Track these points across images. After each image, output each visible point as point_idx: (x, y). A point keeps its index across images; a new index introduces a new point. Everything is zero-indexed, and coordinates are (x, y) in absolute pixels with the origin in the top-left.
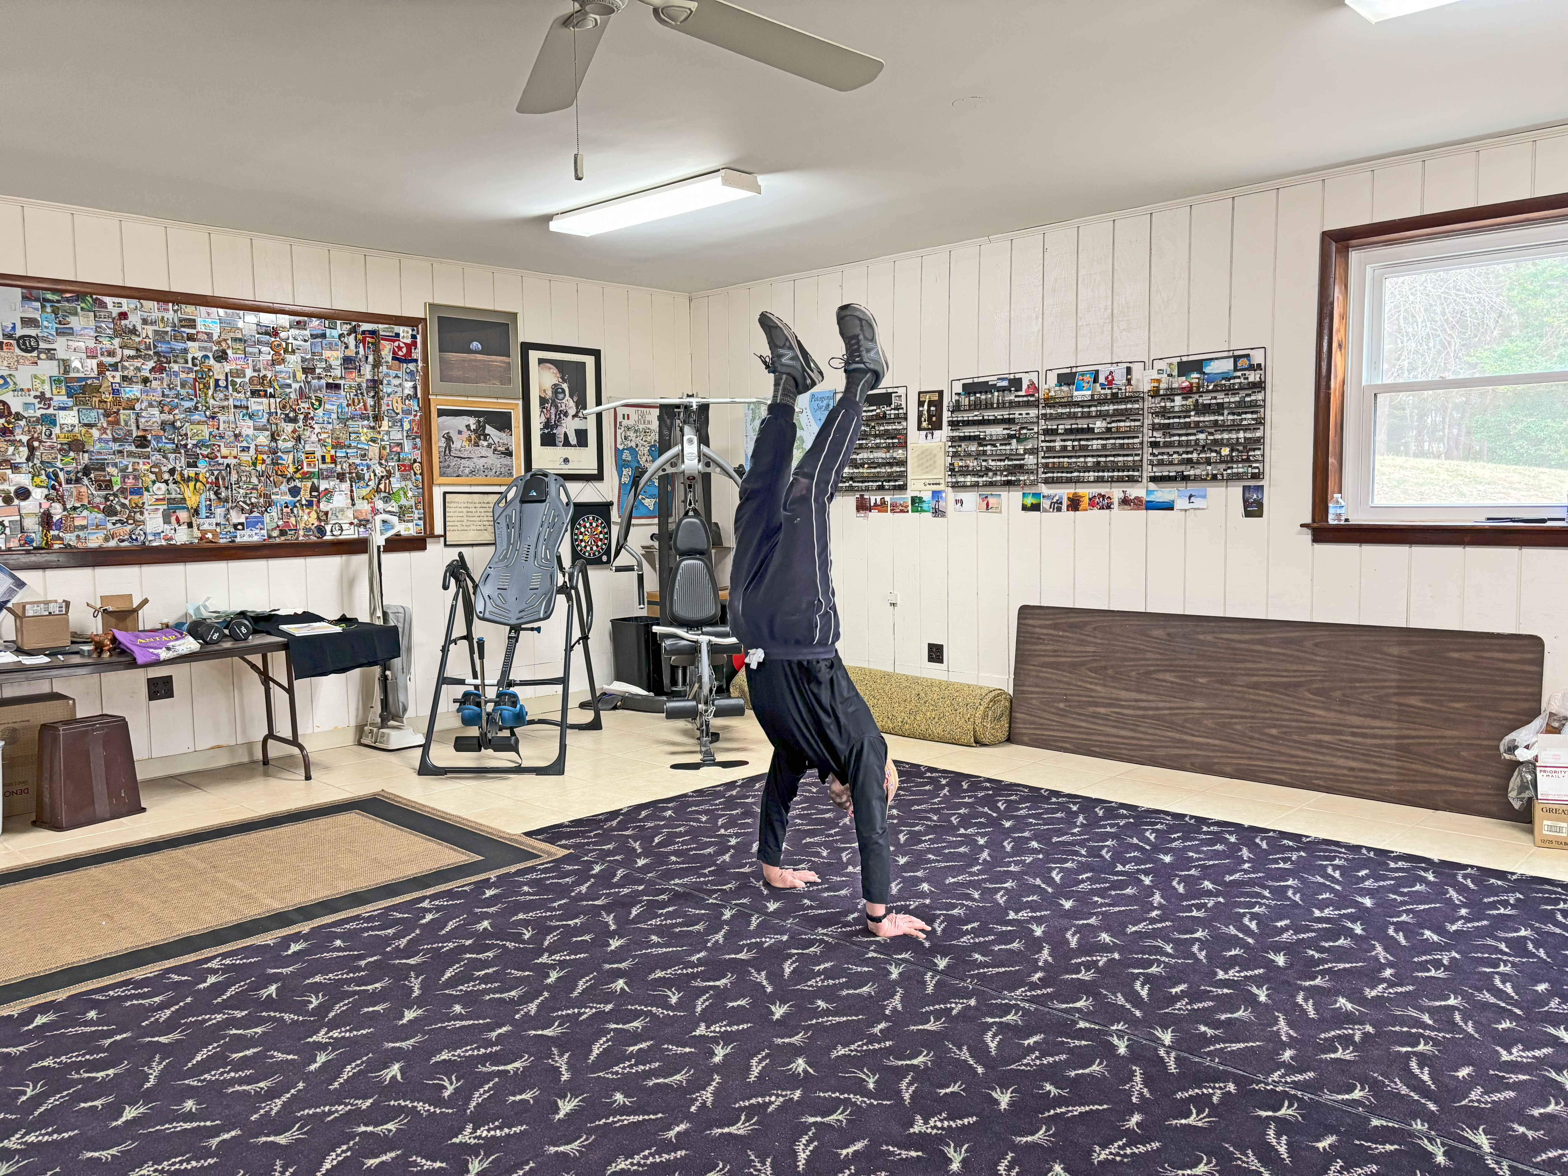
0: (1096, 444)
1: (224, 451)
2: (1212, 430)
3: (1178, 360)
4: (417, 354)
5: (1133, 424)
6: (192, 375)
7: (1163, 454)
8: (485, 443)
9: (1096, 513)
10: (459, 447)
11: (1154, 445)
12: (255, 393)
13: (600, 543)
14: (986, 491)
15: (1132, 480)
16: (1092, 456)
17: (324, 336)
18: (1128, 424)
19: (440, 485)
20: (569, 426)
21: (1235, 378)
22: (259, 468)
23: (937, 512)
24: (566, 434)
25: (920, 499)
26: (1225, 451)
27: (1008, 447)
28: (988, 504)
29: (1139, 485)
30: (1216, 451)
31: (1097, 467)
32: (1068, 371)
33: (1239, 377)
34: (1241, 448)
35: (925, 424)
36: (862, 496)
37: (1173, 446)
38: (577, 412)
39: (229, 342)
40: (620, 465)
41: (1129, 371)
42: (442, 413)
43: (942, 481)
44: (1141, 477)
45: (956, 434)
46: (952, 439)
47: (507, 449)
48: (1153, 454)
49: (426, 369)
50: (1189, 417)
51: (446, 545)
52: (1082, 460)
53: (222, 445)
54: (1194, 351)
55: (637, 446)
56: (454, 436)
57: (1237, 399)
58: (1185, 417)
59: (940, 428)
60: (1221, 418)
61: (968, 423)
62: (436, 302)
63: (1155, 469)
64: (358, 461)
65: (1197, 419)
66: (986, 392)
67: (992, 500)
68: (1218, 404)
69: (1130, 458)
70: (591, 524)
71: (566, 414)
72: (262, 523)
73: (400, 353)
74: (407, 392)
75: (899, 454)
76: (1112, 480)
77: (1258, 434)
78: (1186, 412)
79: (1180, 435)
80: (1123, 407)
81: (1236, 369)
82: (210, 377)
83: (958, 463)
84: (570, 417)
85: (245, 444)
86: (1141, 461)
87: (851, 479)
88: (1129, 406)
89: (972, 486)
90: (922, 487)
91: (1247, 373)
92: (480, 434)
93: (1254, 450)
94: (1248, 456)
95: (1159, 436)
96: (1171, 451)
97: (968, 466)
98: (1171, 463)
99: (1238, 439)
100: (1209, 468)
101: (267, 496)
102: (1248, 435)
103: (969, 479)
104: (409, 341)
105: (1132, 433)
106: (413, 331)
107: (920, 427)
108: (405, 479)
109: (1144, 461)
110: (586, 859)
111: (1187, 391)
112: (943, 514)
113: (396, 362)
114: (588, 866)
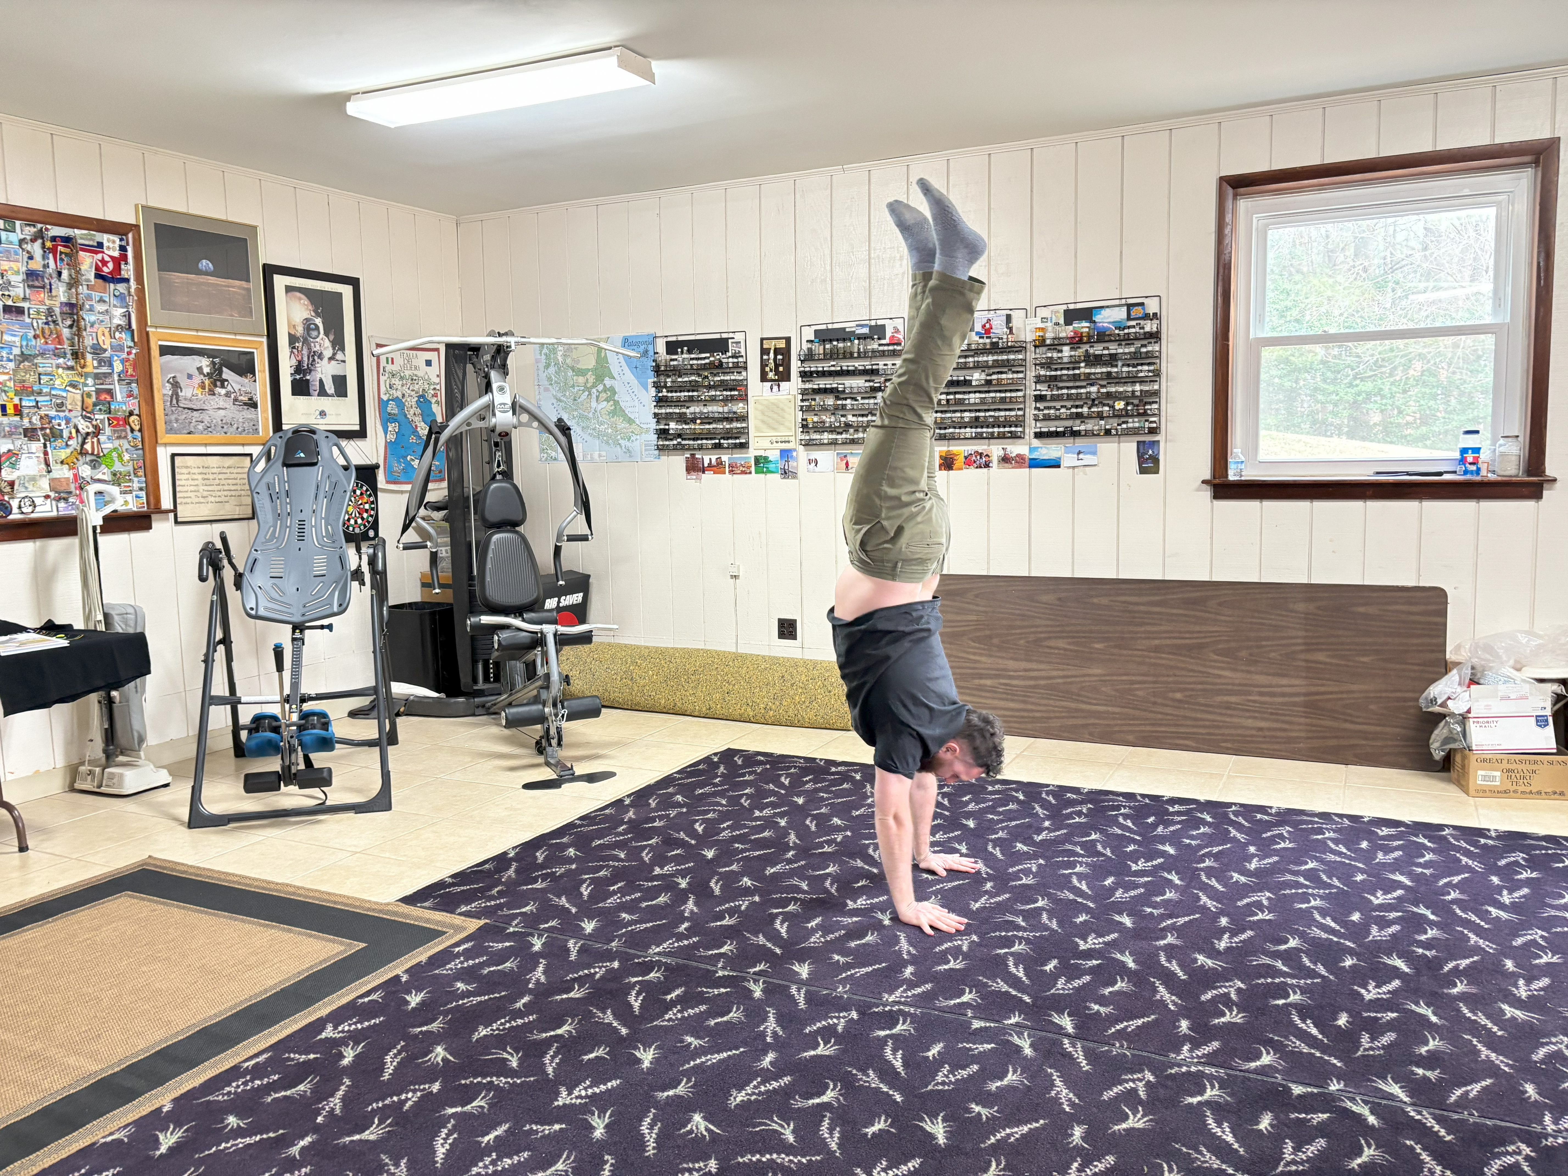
0: (974, 398)
2: (1104, 383)
3: (1065, 307)
4: (128, 270)
5: (1015, 376)
7: (1049, 408)
8: (223, 391)
9: (972, 473)
10: (189, 395)
11: (1039, 398)
13: (365, 515)
14: (846, 450)
15: (1014, 436)
16: (970, 411)
18: (1010, 376)
19: (165, 445)
20: (324, 371)
21: (1129, 327)
23: (786, 473)
24: (321, 381)
25: (766, 459)
26: (1120, 405)
27: (872, 401)
28: (847, 464)
29: (1021, 441)
30: (1108, 405)
31: (976, 422)
33: (1134, 327)
34: (1136, 402)
35: (771, 375)
36: (693, 455)
37: (1062, 400)
38: (334, 354)
40: (386, 419)
41: (1009, 318)
42: (165, 351)
43: (792, 439)
44: (1024, 432)
45: (808, 386)
46: (804, 392)
47: (251, 399)
48: (1036, 408)
49: (141, 291)
50: (1079, 368)
51: (177, 522)
52: (958, 415)
54: (1083, 299)
55: (403, 395)
56: (183, 381)
57: (1132, 349)
58: (1074, 369)
59: (788, 379)
60: (1115, 370)
61: (823, 374)
62: (150, 204)
63: (1038, 425)
64: (53, 413)
65: (1088, 371)
66: (844, 340)
68: (1110, 355)
69: (1013, 413)
71: (321, 356)
73: (105, 269)
74: (117, 321)
75: (739, 408)
76: (992, 437)
77: (1156, 387)
78: (1074, 363)
79: (1068, 388)
80: (1005, 357)
81: (1129, 318)
83: (812, 419)
84: (326, 360)
86: (1024, 415)
87: (679, 436)
88: (1012, 357)
89: (829, 444)
90: (769, 445)
91: (1142, 322)
92: (216, 379)
93: (1151, 403)
94: (1145, 410)
95: (1043, 389)
96: (1058, 405)
97: (824, 422)
98: (1058, 418)
99: (1133, 392)
100: (1102, 422)
102: (1147, 388)
103: (826, 437)
104: (116, 254)
105: (1014, 386)
106: (121, 240)
107: (764, 378)
108: (119, 438)
109: (1027, 415)
110: (511, 930)
111: (1076, 341)
112: (795, 475)
113: (100, 281)
114: (522, 939)
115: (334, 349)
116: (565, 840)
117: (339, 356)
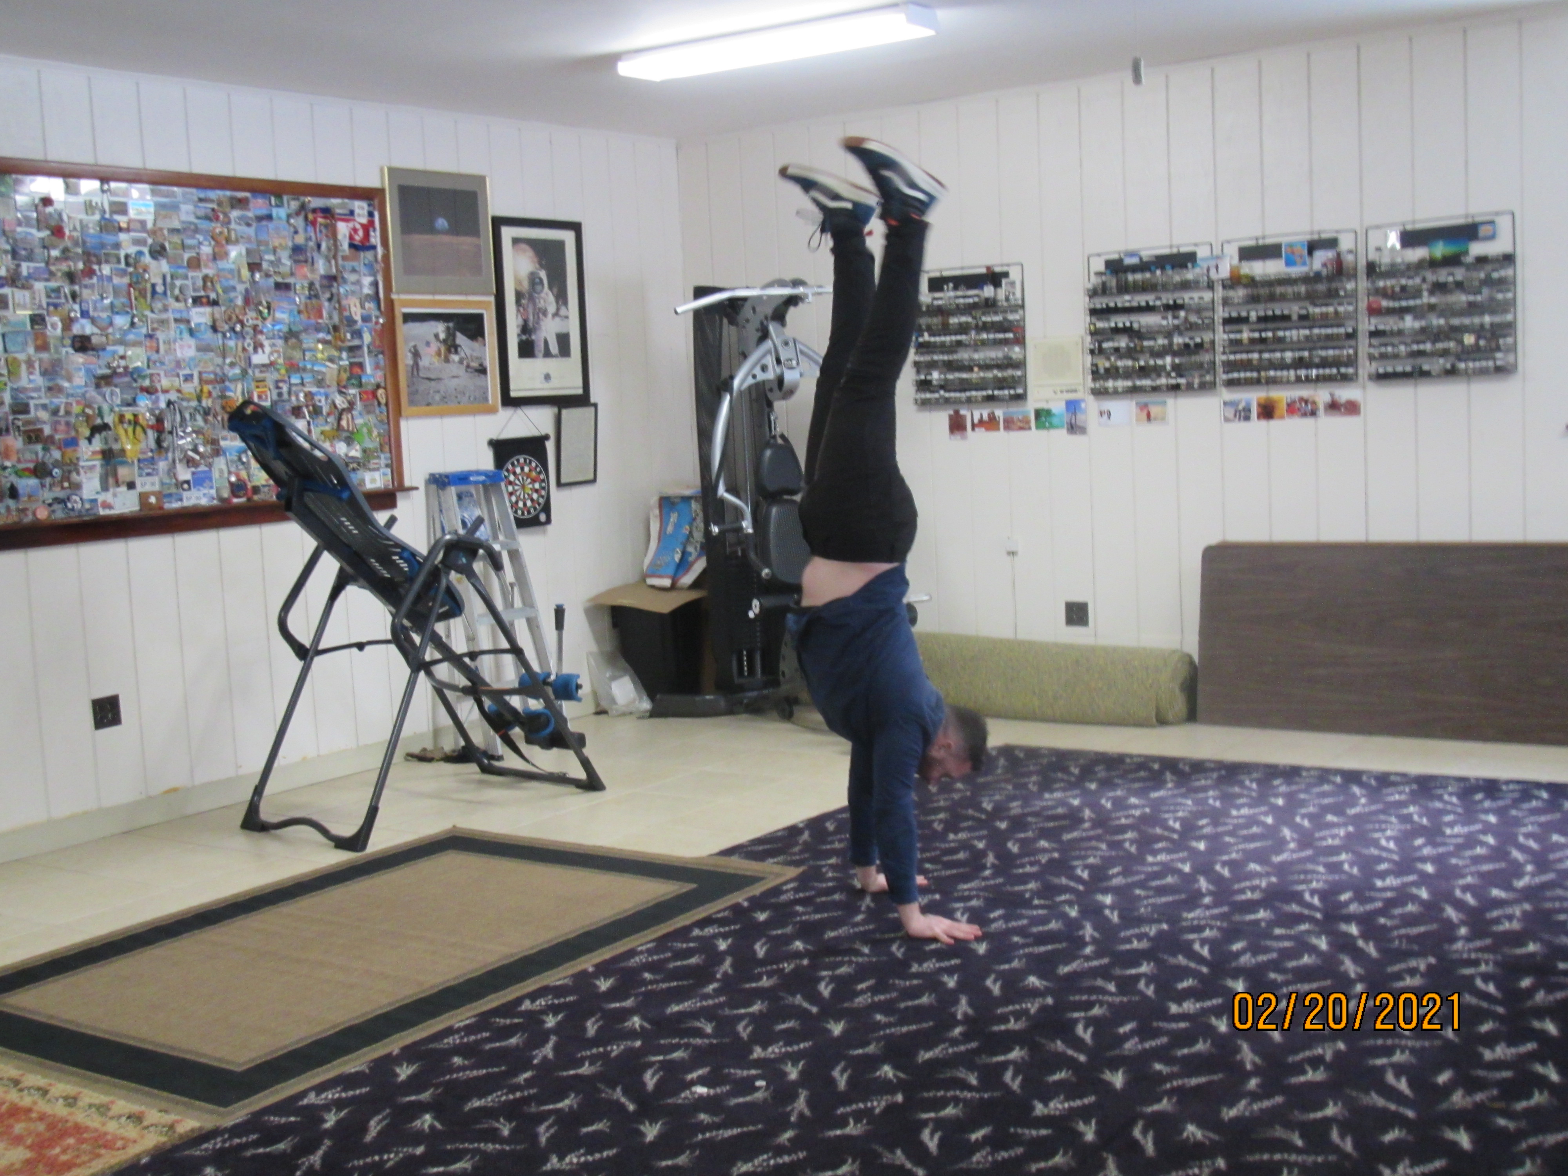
0: (1295, 335)
1: (165, 382)
3: (1401, 229)
4: (376, 237)
5: (1343, 308)
6: (126, 280)
7: (1386, 345)
9: (1297, 422)
11: (1374, 333)
12: (197, 301)
14: (1143, 398)
15: (1345, 378)
16: (1293, 350)
17: (269, 217)
18: (1337, 309)
19: (408, 418)
20: (548, 330)
23: (1074, 428)
24: (546, 342)
25: (1049, 413)
26: (1469, 340)
28: (1148, 415)
29: (1353, 384)
30: (1455, 340)
31: (1299, 363)
34: (1488, 335)
36: (959, 410)
38: (558, 309)
39: (166, 232)
41: (1336, 241)
42: (409, 318)
43: (1081, 388)
44: (1356, 374)
45: (1098, 325)
46: (1094, 332)
47: (481, 365)
48: (1372, 346)
49: (386, 257)
50: (1421, 298)
52: (1278, 355)
53: (162, 374)
54: (1423, 217)
56: (422, 350)
57: (1482, 275)
58: (1415, 298)
61: (1116, 311)
62: (394, 165)
63: (1374, 364)
64: (314, 389)
65: (1430, 300)
66: (1140, 271)
67: (1154, 410)
68: (1456, 281)
69: (1343, 352)
71: (545, 313)
72: (210, 479)
73: (357, 238)
74: (366, 291)
75: (1016, 352)
76: (1319, 379)
77: (1509, 318)
78: (1415, 293)
82: (146, 281)
83: (1103, 364)
84: (550, 316)
85: (187, 371)
86: (1356, 354)
87: (944, 387)
89: (1124, 392)
90: (1052, 396)
93: (1504, 337)
94: (1499, 345)
95: (1378, 323)
96: (1395, 341)
97: (1117, 367)
98: (1397, 356)
99: (1484, 323)
100: (1448, 360)
101: (214, 442)
102: (1499, 319)
103: (1121, 384)
104: (365, 220)
105: (1342, 320)
106: (369, 205)
108: (369, 412)
112: (1082, 430)
113: (353, 250)
115: (557, 303)
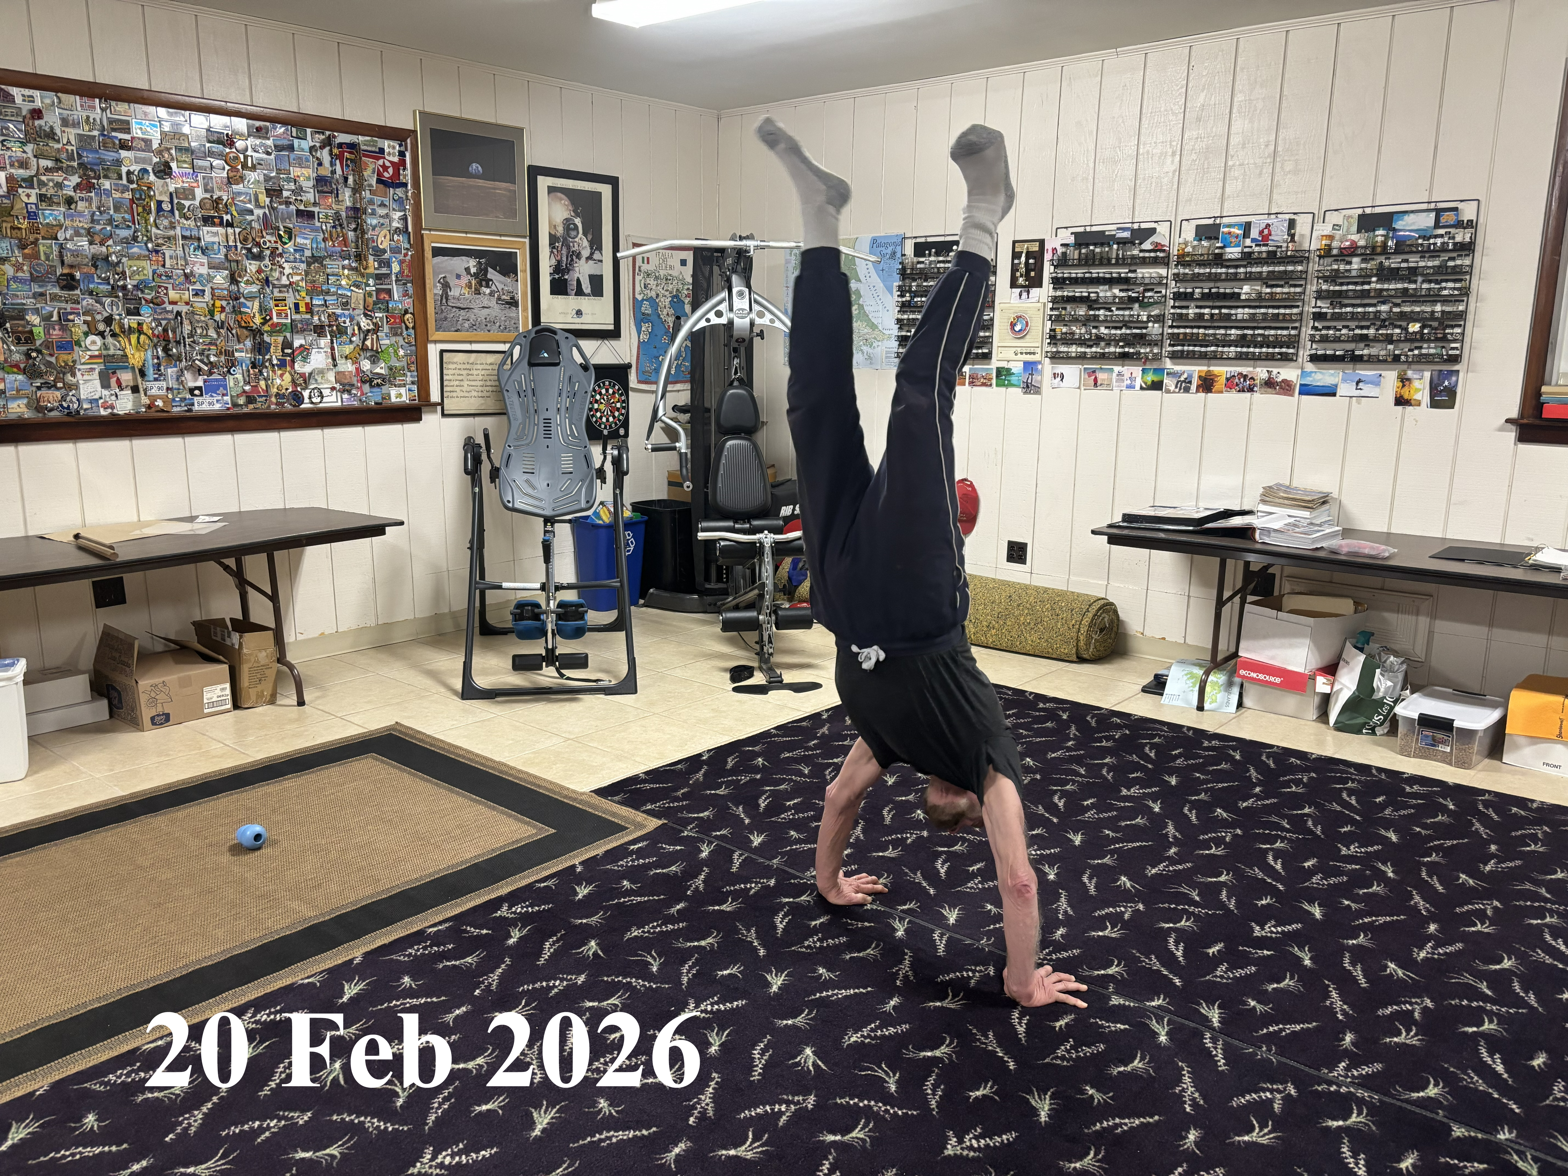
0: (1242, 313)
1: (173, 294)
2: (1398, 301)
3: (1360, 211)
4: (407, 175)
5: (1292, 290)
6: (128, 195)
7: (1328, 328)
8: (488, 291)
9: (1233, 397)
10: (457, 294)
11: (1319, 316)
12: (207, 221)
13: (617, 414)
14: (1095, 365)
15: (1286, 358)
16: (1237, 328)
17: (291, 148)
18: (1286, 290)
19: (435, 342)
20: (582, 270)
21: (1436, 237)
22: (217, 318)
23: (1029, 388)
24: (578, 281)
25: (1008, 372)
26: (1414, 327)
27: (1127, 313)
28: (1095, 380)
29: (1293, 364)
30: (1400, 327)
31: (1242, 341)
32: (1211, 221)
33: (1442, 236)
34: (1435, 324)
35: (1021, 281)
37: (1346, 319)
38: (592, 254)
39: (173, 152)
40: (640, 319)
41: (1292, 224)
42: (438, 252)
43: (1038, 350)
44: (1297, 355)
45: (1059, 293)
46: (1055, 300)
47: (513, 298)
48: (1315, 328)
49: (417, 195)
50: (1369, 283)
51: (444, 415)
52: (1222, 331)
53: (170, 287)
54: (1384, 203)
55: (658, 295)
56: (452, 281)
57: (1437, 263)
58: (1363, 283)
59: (1039, 285)
60: (1413, 286)
61: (1075, 281)
62: (427, 110)
63: (1314, 346)
64: (339, 311)
65: (1379, 286)
66: (1102, 245)
67: (1101, 376)
68: (1409, 268)
69: (1285, 332)
70: (607, 391)
71: (579, 256)
72: (225, 388)
73: (386, 175)
74: (395, 224)
76: (1258, 358)
77: (1461, 308)
78: (1364, 277)
79: (1353, 306)
80: (1282, 268)
81: (1437, 225)
82: (150, 197)
83: (1061, 329)
84: (583, 259)
85: (198, 287)
86: (1299, 335)
88: (1290, 268)
89: (1076, 358)
90: (1013, 357)
91: (1452, 230)
92: (482, 279)
93: (1453, 327)
94: (1445, 335)
95: (1325, 307)
96: (1339, 325)
97: (1073, 334)
98: (1337, 340)
99: (1433, 312)
100: (1391, 347)
101: (229, 354)
102: (1448, 309)
103: (1074, 349)
104: (396, 159)
105: (1290, 301)
106: (400, 145)
107: (1014, 284)
108: (395, 335)
109: (1303, 335)
110: (686, 833)
111: (1372, 252)
112: (1037, 390)
113: (381, 186)
114: (693, 845)
115: (591, 248)
116: (757, 749)
117: (597, 256)
